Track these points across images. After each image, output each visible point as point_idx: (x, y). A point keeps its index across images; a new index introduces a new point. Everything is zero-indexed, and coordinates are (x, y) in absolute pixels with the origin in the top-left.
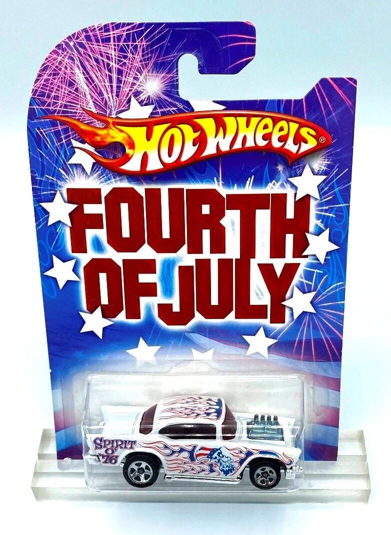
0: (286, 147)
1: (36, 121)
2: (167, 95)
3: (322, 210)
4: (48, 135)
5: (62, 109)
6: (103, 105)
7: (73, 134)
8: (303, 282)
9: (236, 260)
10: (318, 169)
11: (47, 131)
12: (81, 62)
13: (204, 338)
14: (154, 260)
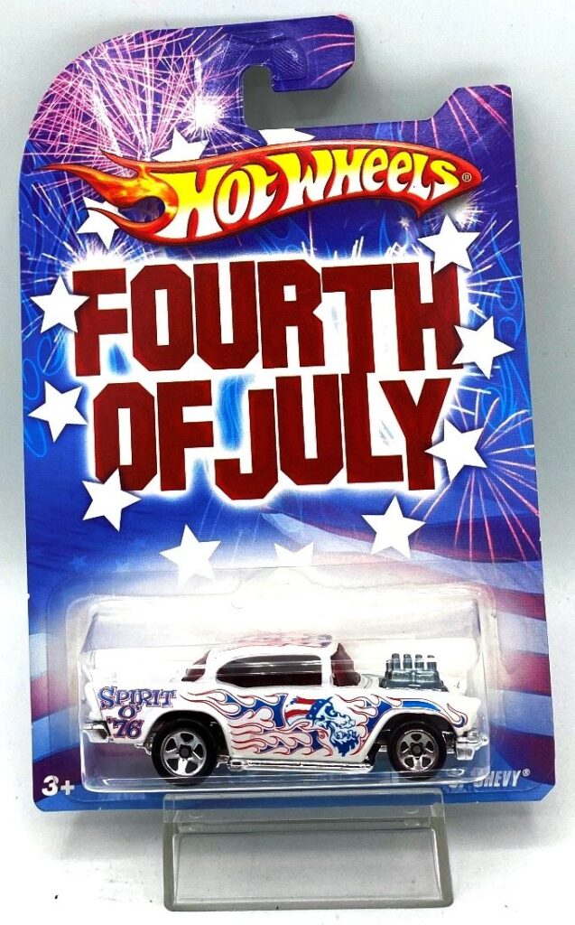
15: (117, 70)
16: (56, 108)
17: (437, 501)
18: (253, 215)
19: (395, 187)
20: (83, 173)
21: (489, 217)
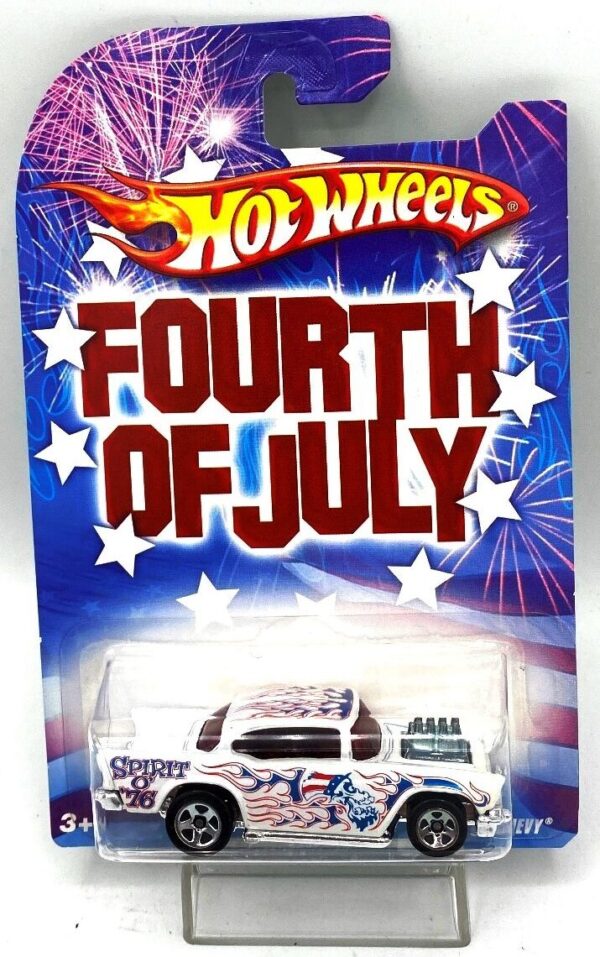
0: (451, 221)
1: (29, 193)
2: (245, 143)
3: (518, 330)
5: (73, 172)
6: (137, 163)
7: (90, 213)
8: (493, 462)
9: (370, 422)
10: (508, 257)
11: (47, 208)
12: (104, 94)
13: (318, 571)
14: (225, 427)
15: (122, 76)
16: (54, 117)
17: (467, 553)
18: (275, 246)
19: (433, 217)
20: (87, 194)
21: (536, 251)
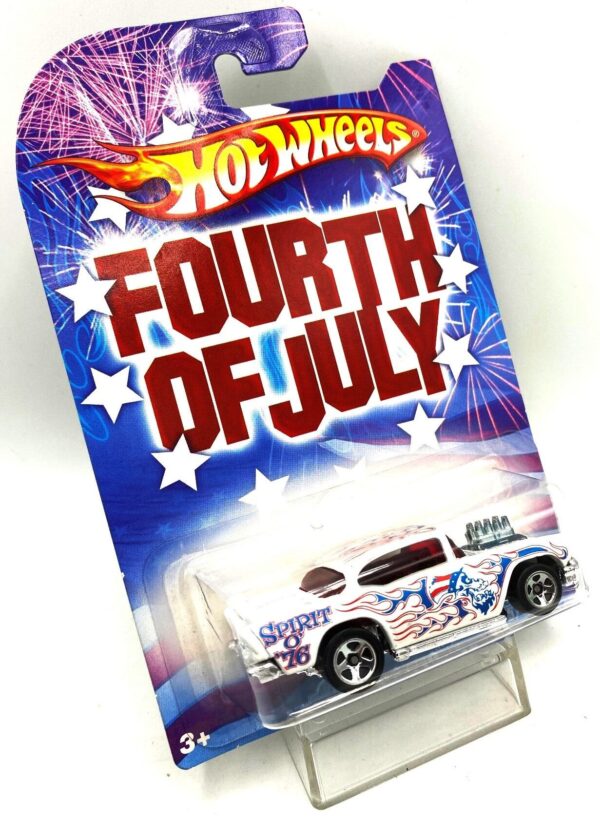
1: (29, 172)
2: (211, 108)
3: (442, 222)
4: (53, 188)
5: (67, 148)
6: (125, 134)
7: (89, 179)
8: (450, 324)
9: (358, 312)
10: (422, 170)
11: (49, 182)
12: (82, 82)
13: (346, 443)
14: (247, 341)
15: (95, 66)
16: (41, 105)
17: (450, 399)
18: (253, 184)
19: (365, 147)
20: (82, 164)
21: (438, 164)
